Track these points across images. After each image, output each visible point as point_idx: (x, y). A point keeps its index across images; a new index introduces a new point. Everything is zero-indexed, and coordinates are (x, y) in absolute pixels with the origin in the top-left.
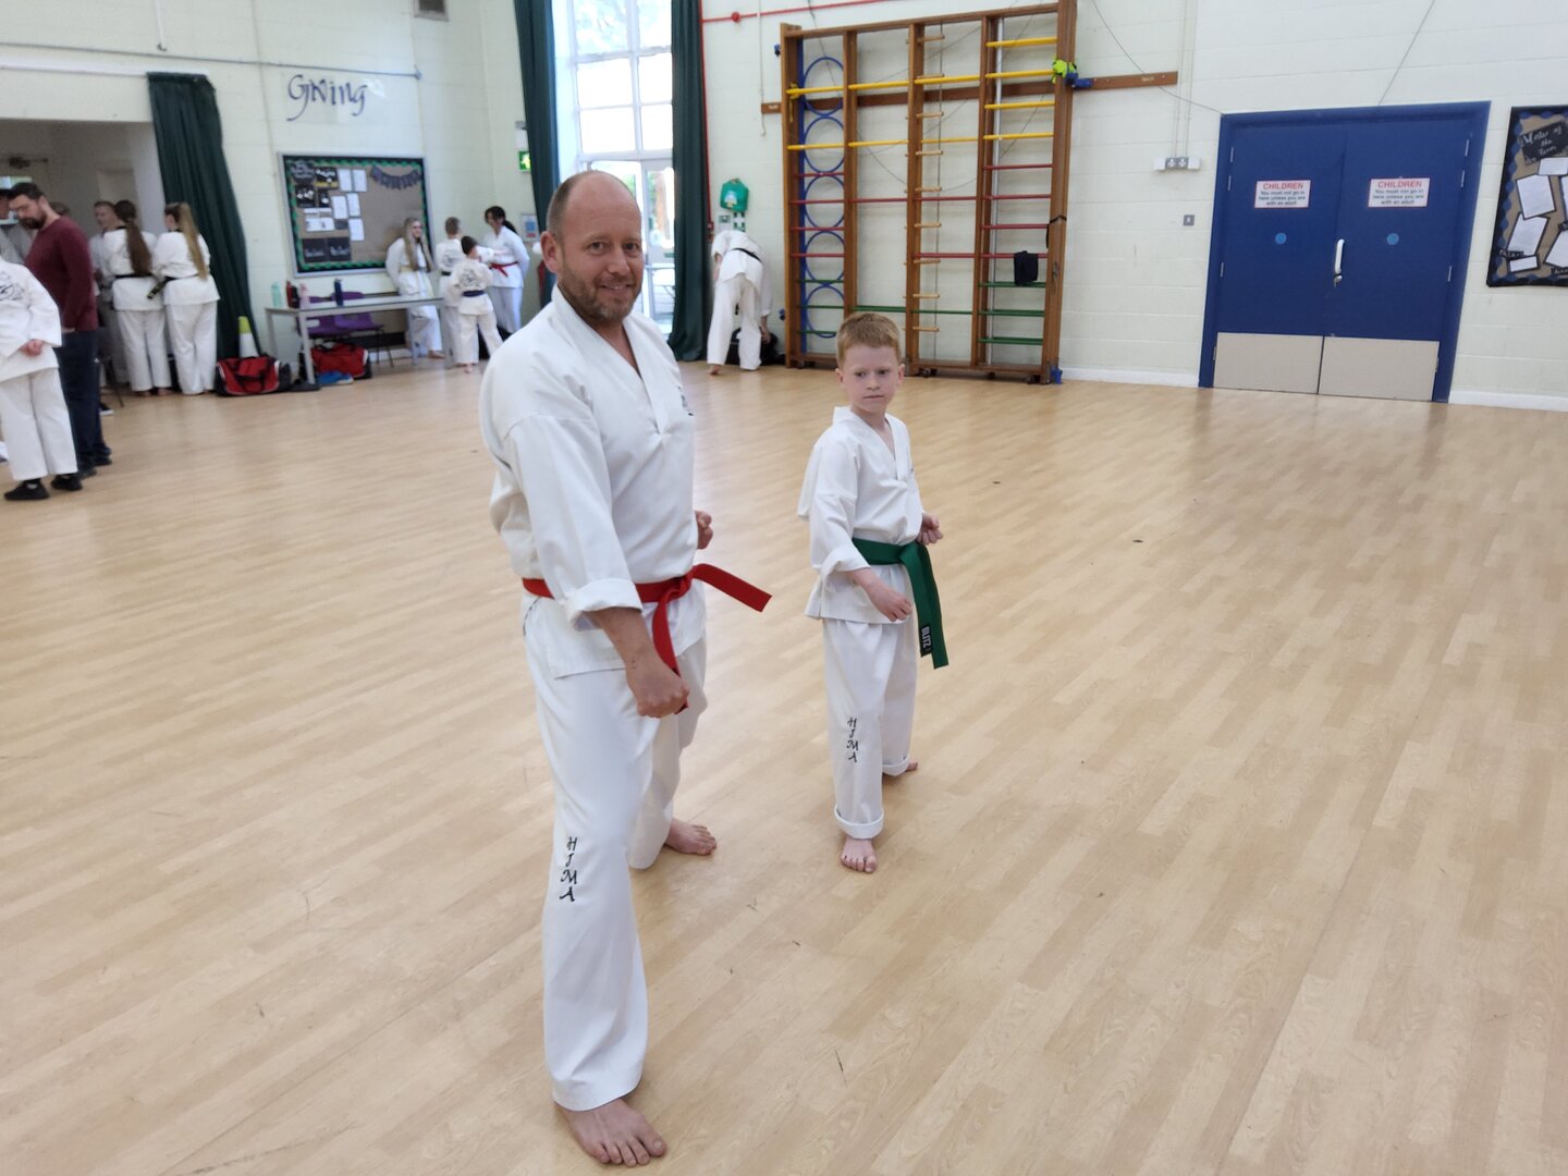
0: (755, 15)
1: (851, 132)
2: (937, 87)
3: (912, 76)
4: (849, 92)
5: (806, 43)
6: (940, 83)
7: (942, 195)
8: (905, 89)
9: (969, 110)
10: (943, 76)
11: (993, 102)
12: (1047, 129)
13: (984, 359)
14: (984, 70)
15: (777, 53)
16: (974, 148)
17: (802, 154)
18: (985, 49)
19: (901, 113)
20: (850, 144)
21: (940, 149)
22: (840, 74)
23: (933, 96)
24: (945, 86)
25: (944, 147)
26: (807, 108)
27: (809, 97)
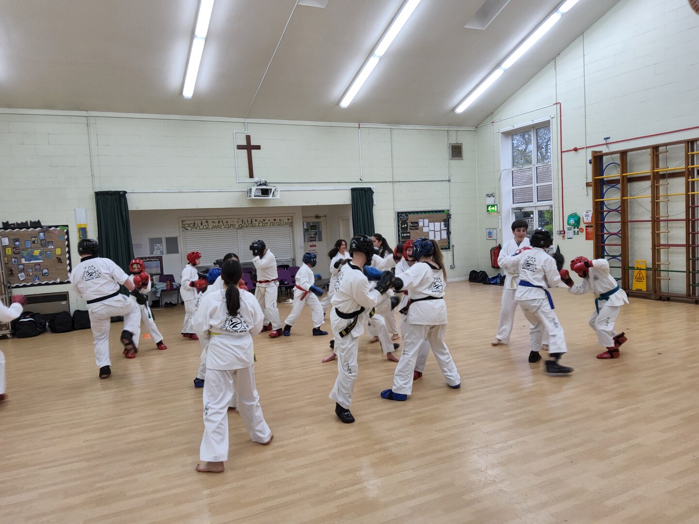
0: (584, 148)
1: (624, 194)
2: (665, 172)
3: (652, 169)
4: (623, 177)
5: (604, 158)
6: (667, 171)
7: (669, 218)
8: (649, 174)
9: (682, 181)
10: (668, 168)
11: (693, 178)
13: (693, 293)
14: (687, 164)
15: (590, 163)
16: (684, 198)
17: (602, 203)
18: (687, 156)
19: (648, 184)
20: (624, 198)
21: (667, 199)
22: (619, 169)
23: (664, 176)
24: (668, 172)
25: (670, 198)
26: (605, 184)
27: (605, 179)
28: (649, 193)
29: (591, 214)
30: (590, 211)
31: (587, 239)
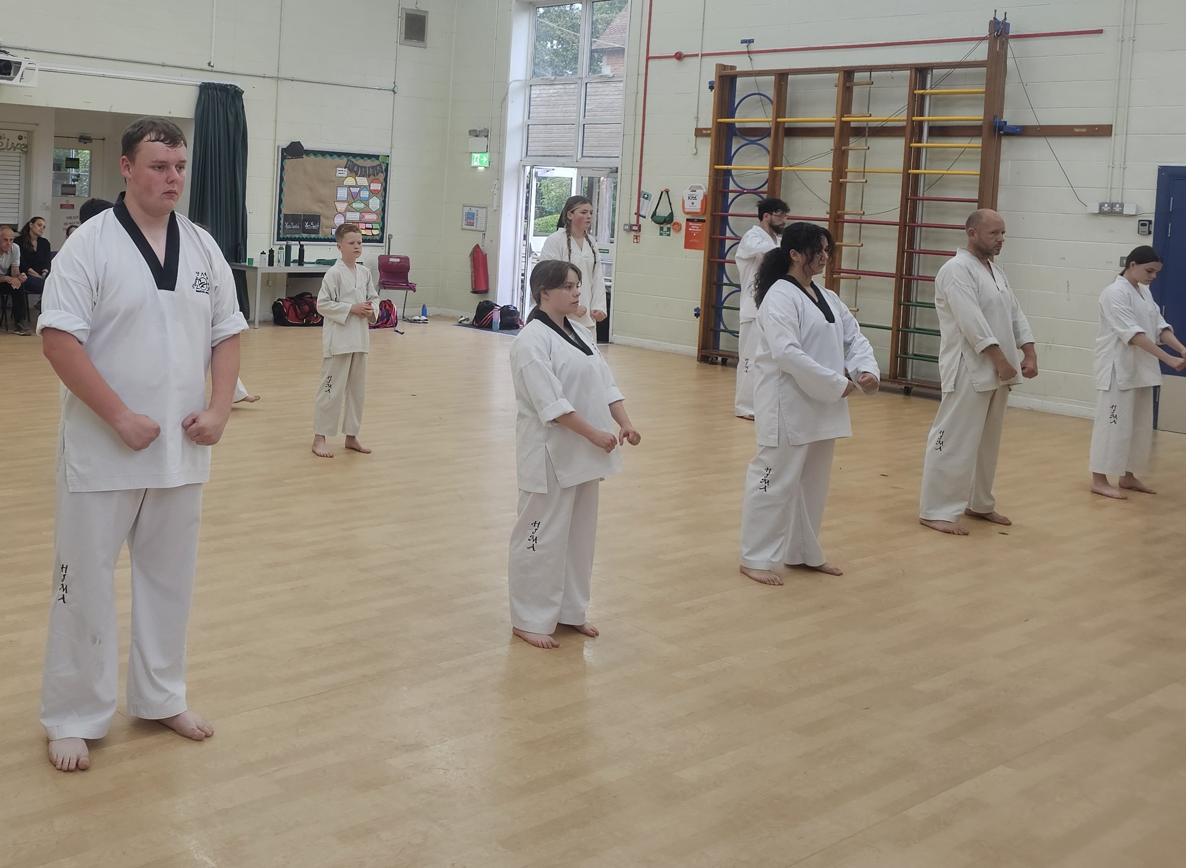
0: (697, 55)
1: (776, 160)
2: (864, 125)
3: (839, 114)
4: (778, 124)
5: (739, 81)
6: (868, 121)
7: (864, 218)
8: (832, 125)
9: (897, 146)
10: (871, 116)
11: (920, 141)
12: (975, 169)
13: (904, 373)
14: (911, 113)
15: (711, 88)
16: (898, 181)
17: (728, 173)
18: (912, 96)
19: (827, 144)
20: (775, 168)
21: (864, 178)
22: (770, 110)
23: (859, 132)
24: (871, 124)
25: (868, 176)
26: (736, 135)
27: (737, 125)
28: (827, 163)
29: (700, 194)
30: (700, 188)
31: (688, 245)
